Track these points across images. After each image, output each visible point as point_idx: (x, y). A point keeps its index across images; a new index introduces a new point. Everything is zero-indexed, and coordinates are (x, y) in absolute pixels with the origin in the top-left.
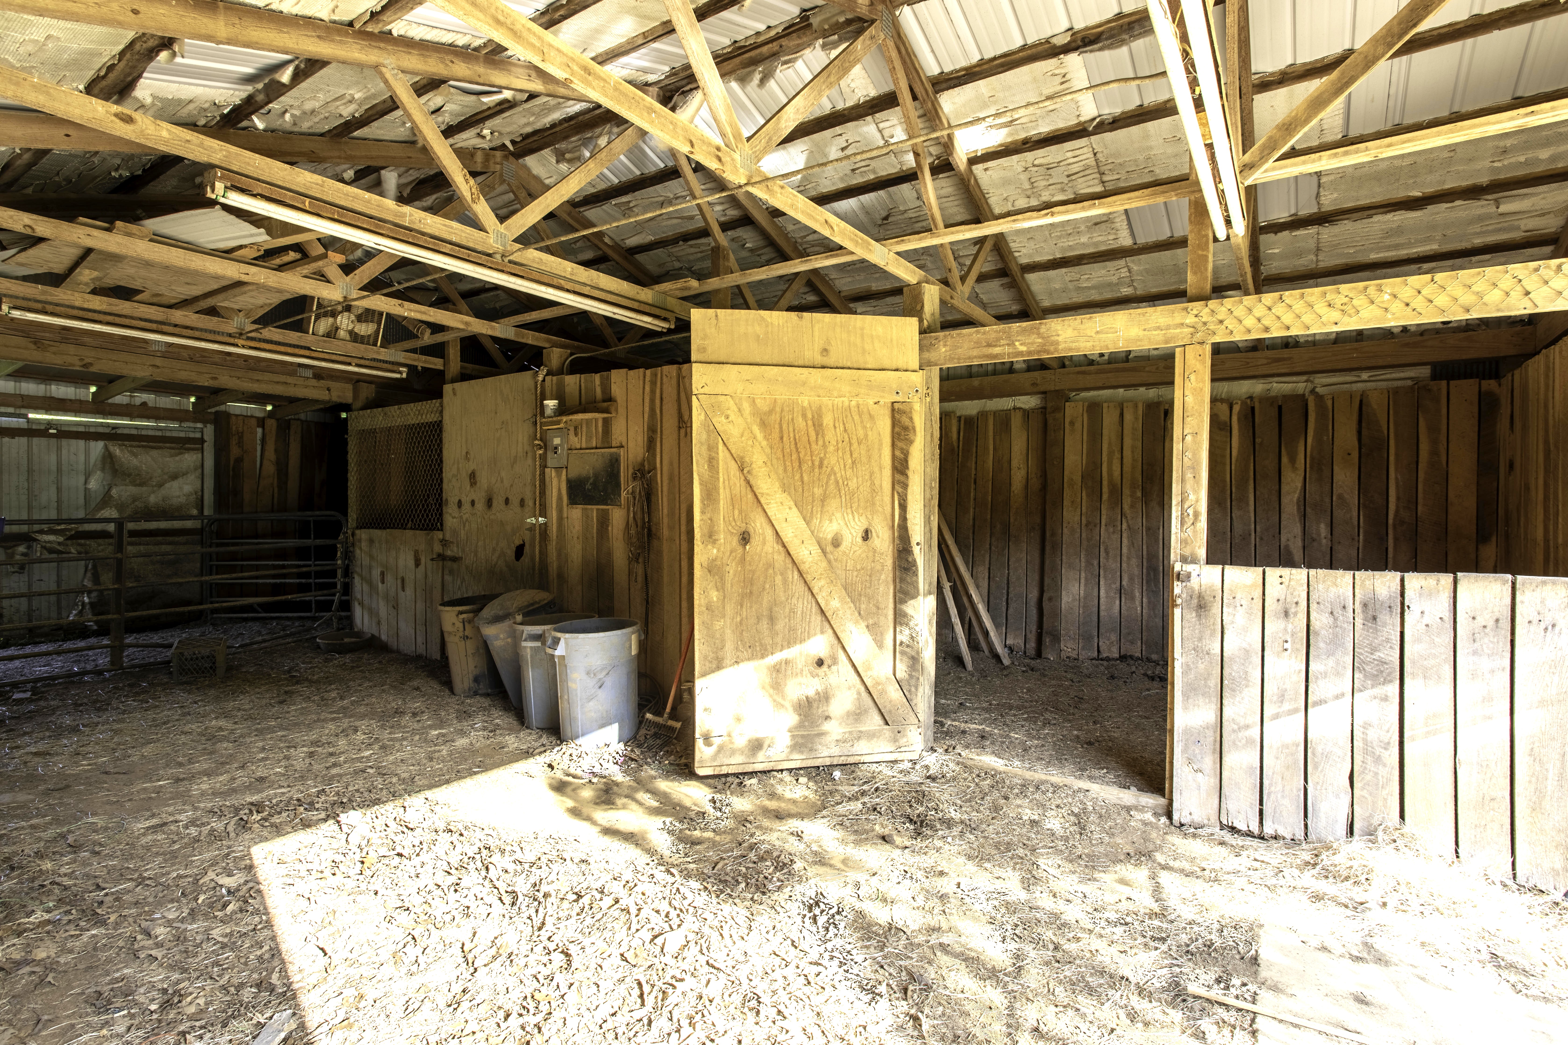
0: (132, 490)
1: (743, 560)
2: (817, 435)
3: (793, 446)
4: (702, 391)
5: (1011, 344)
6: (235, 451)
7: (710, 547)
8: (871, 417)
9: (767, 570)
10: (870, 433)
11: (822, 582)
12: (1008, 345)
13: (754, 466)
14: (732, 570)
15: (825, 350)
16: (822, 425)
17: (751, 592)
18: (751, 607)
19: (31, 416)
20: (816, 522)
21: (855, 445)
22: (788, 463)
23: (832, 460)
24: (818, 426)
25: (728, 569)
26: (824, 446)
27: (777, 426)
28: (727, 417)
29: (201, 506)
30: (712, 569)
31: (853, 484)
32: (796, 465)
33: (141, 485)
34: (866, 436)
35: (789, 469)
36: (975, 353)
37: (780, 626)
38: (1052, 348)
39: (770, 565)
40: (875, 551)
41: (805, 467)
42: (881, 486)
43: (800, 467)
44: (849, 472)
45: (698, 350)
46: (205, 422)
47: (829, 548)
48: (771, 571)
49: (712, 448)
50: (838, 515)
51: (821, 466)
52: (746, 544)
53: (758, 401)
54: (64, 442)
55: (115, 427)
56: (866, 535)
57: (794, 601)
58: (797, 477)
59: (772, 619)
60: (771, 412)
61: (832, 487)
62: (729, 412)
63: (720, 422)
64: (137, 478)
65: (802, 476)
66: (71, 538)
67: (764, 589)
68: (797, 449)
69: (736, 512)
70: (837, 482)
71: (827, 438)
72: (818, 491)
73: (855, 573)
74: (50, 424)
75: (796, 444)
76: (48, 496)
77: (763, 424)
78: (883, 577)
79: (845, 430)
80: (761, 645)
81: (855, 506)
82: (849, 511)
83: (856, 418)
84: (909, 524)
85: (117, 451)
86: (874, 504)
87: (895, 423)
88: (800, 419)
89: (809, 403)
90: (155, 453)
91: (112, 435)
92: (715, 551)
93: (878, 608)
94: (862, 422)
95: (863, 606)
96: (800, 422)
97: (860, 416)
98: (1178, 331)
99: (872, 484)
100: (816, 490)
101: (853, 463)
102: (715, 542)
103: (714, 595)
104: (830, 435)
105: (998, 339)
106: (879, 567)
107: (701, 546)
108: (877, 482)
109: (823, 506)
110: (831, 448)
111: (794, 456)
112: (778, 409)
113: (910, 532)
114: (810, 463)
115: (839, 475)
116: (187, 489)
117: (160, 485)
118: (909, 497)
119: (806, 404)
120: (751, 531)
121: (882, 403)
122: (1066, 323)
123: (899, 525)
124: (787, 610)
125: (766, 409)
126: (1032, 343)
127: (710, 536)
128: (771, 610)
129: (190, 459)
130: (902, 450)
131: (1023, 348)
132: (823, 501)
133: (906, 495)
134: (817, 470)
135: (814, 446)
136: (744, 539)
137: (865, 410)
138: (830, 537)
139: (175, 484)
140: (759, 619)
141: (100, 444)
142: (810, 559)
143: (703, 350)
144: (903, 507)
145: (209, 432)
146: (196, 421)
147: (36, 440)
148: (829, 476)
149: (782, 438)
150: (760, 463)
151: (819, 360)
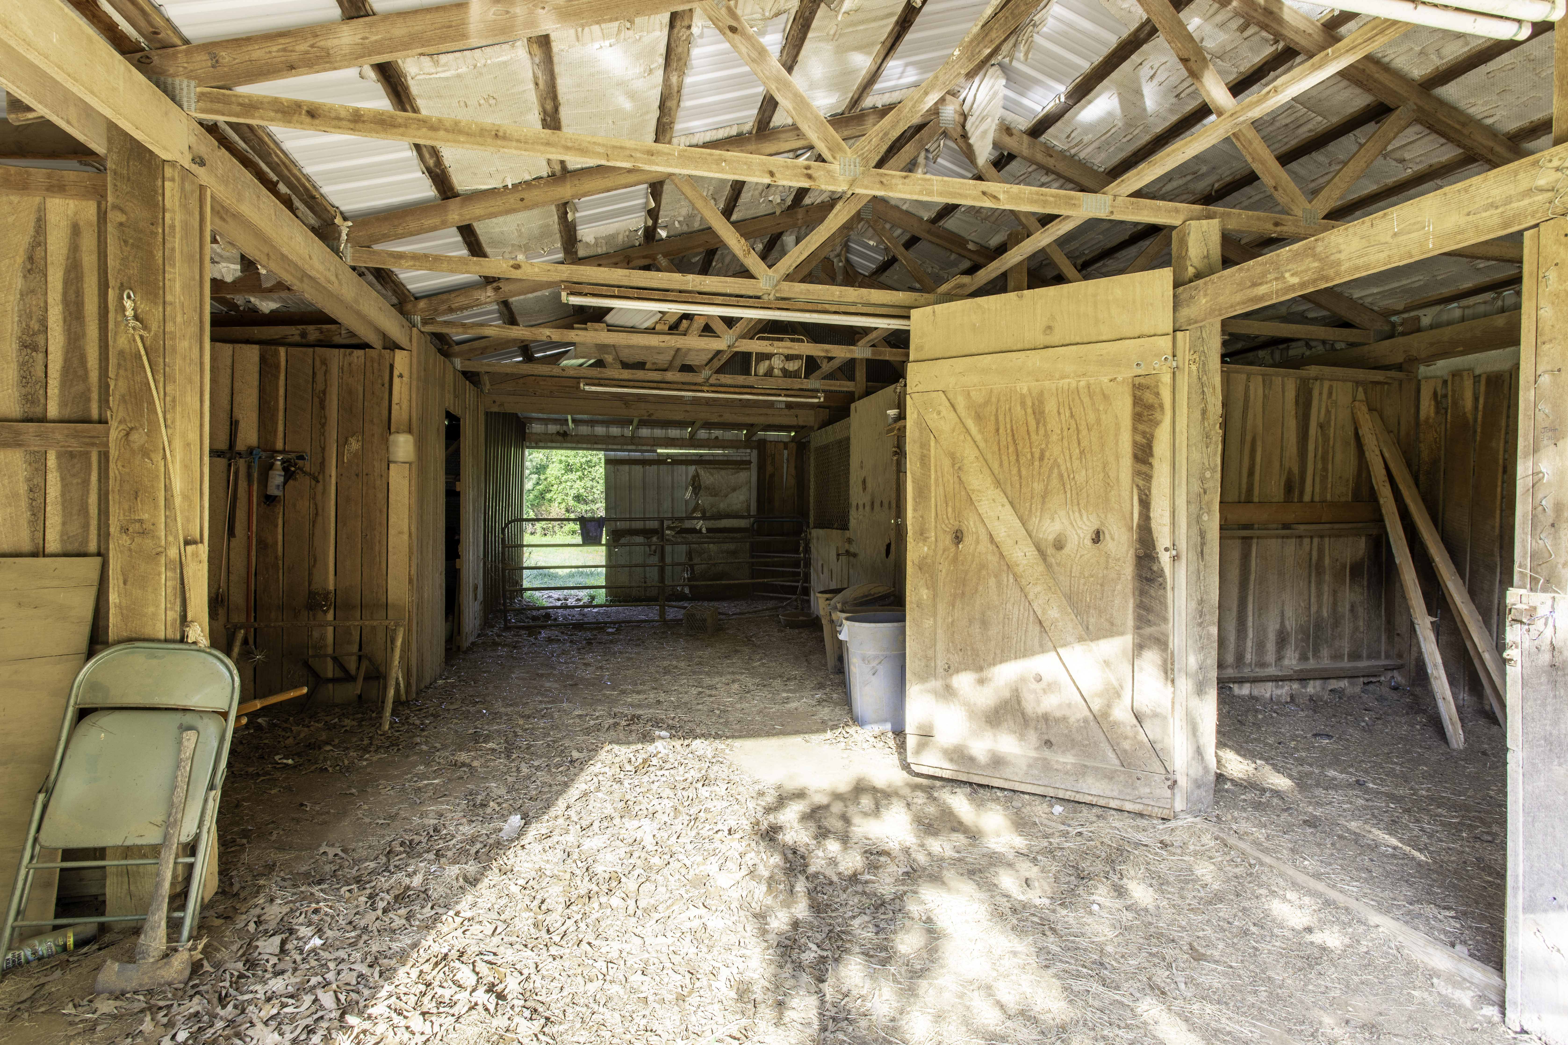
0: (711, 499)
1: (955, 560)
2: (1038, 424)
3: (1010, 439)
4: (915, 389)
5: (1280, 278)
6: (769, 469)
7: (921, 544)
8: (1105, 397)
9: (980, 571)
10: (1103, 417)
11: (1039, 588)
12: (1277, 279)
13: (965, 461)
14: (944, 568)
15: (1049, 328)
16: (1043, 412)
17: (963, 593)
18: (963, 609)
19: (659, 451)
20: (1034, 521)
21: (1084, 432)
22: (1004, 457)
23: (1055, 451)
24: (1039, 414)
25: (940, 567)
26: (1046, 435)
27: (993, 418)
28: (939, 413)
29: (748, 510)
30: (921, 567)
31: (1081, 477)
32: (1013, 458)
33: (715, 495)
34: (1098, 421)
35: (1006, 463)
36: (1239, 297)
37: (993, 632)
38: (1331, 272)
39: (983, 566)
40: (1108, 556)
41: (1022, 460)
42: (1118, 478)
43: (1017, 460)
44: (1076, 463)
45: (916, 349)
46: (751, 448)
47: (1050, 551)
48: (984, 572)
49: (924, 446)
50: (1062, 513)
51: (1041, 458)
52: (959, 543)
53: (973, 394)
54: (675, 467)
55: (701, 455)
56: (1097, 538)
57: (1009, 606)
58: (1015, 471)
59: (985, 624)
60: (987, 403)
61: (1055, 482)
62: (941, 408)
63: (932, 419)
64: (714, 492)
65: (1019, 470)
66: (678, 532)
67: (976, 591)
68: (1014, 441)
69: (950, 509)
70: (1061, 476)
71: (1049, 427)
72: (1038, 487)
73: (1082, 581)
74: (668, 456)
75: (1013, 435)
76: (667, 505)
77: (979, 418)
78: (1119, 587)
79: (1072, 416)
80: (973, 649)
81: (1083, 503)
82: (1076, 508)
83: (1086, 400)
84: (1154, 525)
85: (702, 472)
86: (1107, 500)
87: (1137, 401)
88: (1019, 408)
89: (1029, 390)
90: (723, 472)
91: (699, 461)
92: (926, 549)
93: (1112, 624)
94: (1093, 404)
95: (1092, 620)
96: (1018, 410)
97: (1091, 398)
98: (1526, 201)
99: (1107, 476)
100: (1035, 485)
101: (1082, 452)
102: (925, 540)
103: (925, 593)
104: (1053, 423)
105: (1264, 274)
106: (1113, 575)
107: (913, 544)
108: (1112, 474)
109: (1043, 503)
110: (1054, 438)
111: (1011, 449)
112: (994, 399)
113: (1155, 535)
114: (1029, 456)
115: (1063, 468)
116: (742, 498)
117: (726, 496)
118: (1154, 491)
119: (1025, 391)
120: (964, 529)
121: (1120, 379)
122: (1351, 230)
123: (1139, 526)
124: (1001, 616)
125: (981, 400)
126: (1306, 271)
127: (922, 534)
128: (983, 614)
129: (743, 476)
130: (1144, 434)
131: (1295, 280)
132: (1044, 497)
133: (1149, 489)
134: (1037, 463)
135: (1034, 437)
136: (957, 537)
137: (1098, 390)
138: (1051, 538)
139: (735, 495)
140: (971, 622)
141: (694, 467)
142: (1025, 562)
143: (920, 348)
144: (1145, 504)
145: (754, 455)
146: (746, 448)
147: (661, 467)
148: (1051, 470)
149: (997, 430)
150: (972, 458)
151: (1042, 340)
